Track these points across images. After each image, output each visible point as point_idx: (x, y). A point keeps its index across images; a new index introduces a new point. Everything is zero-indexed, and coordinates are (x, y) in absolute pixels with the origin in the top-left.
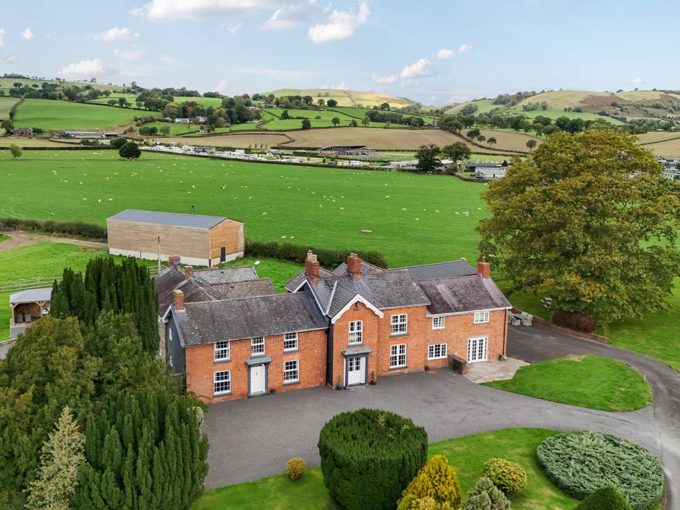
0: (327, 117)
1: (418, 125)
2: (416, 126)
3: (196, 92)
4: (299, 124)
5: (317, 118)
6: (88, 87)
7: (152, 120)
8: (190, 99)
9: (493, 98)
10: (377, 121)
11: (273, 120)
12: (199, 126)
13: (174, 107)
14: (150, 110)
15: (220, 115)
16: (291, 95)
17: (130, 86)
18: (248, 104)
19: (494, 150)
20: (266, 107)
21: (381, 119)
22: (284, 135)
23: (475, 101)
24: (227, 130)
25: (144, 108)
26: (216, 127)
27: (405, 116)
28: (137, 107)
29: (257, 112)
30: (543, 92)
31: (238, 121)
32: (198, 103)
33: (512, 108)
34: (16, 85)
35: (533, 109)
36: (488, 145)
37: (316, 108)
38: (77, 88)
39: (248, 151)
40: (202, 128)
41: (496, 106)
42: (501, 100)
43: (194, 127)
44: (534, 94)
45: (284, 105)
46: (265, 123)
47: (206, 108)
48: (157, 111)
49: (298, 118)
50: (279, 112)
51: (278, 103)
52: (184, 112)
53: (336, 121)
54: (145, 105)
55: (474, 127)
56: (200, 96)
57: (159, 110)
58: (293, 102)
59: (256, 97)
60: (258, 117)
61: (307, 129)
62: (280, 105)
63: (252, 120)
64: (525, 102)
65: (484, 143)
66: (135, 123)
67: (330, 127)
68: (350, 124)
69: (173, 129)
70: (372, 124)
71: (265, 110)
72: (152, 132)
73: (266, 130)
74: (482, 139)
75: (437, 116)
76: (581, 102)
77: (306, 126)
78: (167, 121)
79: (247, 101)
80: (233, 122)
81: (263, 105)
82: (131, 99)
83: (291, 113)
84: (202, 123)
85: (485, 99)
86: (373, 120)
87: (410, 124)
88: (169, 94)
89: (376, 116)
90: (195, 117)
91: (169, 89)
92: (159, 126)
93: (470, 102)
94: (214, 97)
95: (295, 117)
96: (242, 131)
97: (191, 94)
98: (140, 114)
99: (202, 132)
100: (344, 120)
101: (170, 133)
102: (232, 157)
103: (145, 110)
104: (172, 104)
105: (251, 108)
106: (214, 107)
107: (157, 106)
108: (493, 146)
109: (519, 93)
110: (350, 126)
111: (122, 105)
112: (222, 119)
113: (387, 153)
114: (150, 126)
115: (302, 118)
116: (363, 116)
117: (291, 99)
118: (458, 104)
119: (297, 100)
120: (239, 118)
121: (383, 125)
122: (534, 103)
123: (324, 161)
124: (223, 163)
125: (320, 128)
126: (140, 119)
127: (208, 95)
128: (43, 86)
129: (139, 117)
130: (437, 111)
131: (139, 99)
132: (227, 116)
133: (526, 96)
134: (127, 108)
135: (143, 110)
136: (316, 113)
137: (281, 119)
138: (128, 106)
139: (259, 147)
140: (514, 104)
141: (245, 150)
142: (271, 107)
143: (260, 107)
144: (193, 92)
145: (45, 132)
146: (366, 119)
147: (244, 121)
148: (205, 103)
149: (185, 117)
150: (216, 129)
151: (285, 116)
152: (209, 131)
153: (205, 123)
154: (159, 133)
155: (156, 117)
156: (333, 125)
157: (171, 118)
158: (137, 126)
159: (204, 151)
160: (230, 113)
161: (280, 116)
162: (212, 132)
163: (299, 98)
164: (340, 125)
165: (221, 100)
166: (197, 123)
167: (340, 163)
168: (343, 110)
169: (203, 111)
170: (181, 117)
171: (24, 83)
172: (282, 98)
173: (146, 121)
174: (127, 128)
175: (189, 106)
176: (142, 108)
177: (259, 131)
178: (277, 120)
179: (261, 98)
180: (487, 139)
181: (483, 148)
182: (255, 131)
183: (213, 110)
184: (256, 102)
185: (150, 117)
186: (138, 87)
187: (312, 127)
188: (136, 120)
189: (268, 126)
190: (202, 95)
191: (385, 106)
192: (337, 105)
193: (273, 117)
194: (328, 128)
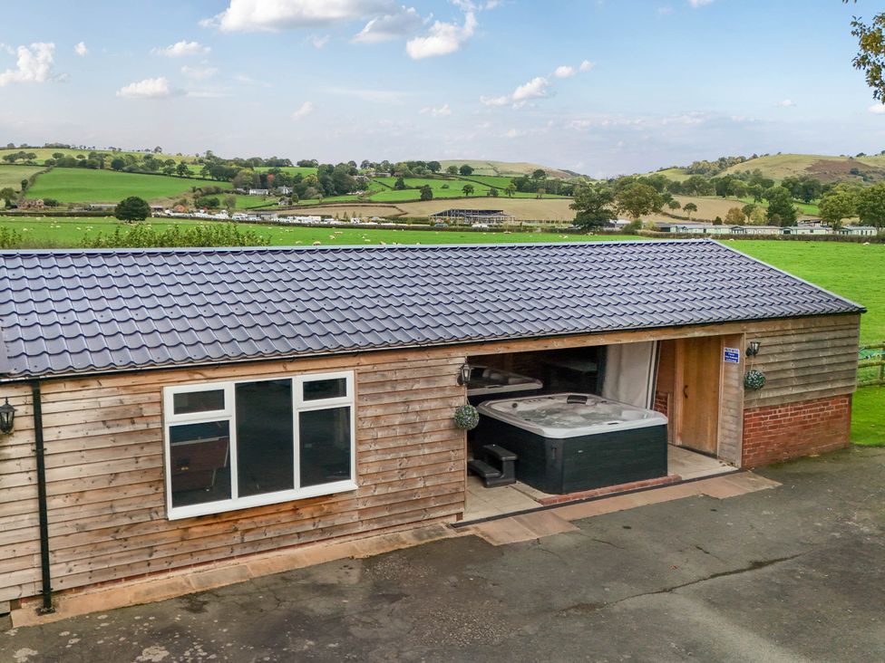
0: (456, 186)
3: (288, 161)
4: (417, 194)
5: (443, 188)
6: (148, 157)
7: (218, 191)
8: (274, 169)
9: (686, 167)
10: (527, 190)
11: (383, 190)
12: (279, 199)
13: (248, 174)
14: (219, 180)
15: (310, 185)
16: (411, 161)
17: (205, 156)
18: (353, 172)
20: (377, 176)
21: (532, 189)
22: (394, 207)
23: (662, 170)
24: (317, 202)
25: (211, 178)
26: (301, 198)
27: (566, 185)
28: (202, 177)
29: (363, 182)
30: (755, 157)
31: (335, 192)
32: (286, 172)
34: (56, 155)
36: (685, 214)
37: (444, 177)
38: (133, 158)
40: (282, 200)
41: (691, 176)
42: (698, 169)
43: (271, 200)
44: (743, 160)
45: (401, 173)
46: (370, 194)
47: (293, 177)
48: (227, 181)
49: (418, 188)
50: (392, 181)
51: (392, 172)
52: (262, 182)
53: (468, 190)
54: (212, 174)
56: (292, 166)
57: (230, 179)
58: (414, 169)
59: (365, 165)
60: (364, 188)
61: (428, 200)
62: (395, 173)
63: (355, 191)
64: (731, 170)
65: (677, 212)
66: (192, 195)
67: (460, 198)
68: (488, 194)
69: (241, 201)
70: (518, 194)
71: (375, 179)
72: (212, 205)
73: (370, 202)
74: (675, 206)
76: (808, 169)
77: (427, 195)
78: (238, 193)
79: (352, 169)
80: (327, 194)
81: (373, 174)
82: (197, 169)
83: (407, 182)
84: (284, 195)
85: (675, 168)
86: (519, 189)
87: (572, 195)
88: (252, 164)
89: (527, 186)
90: (277, 187)
91: (253, 159)
93: (655, 172)
94: (311, 166)
95: (414, 187)
96: (336, 202)
97: (280, 163)
98: (201, 184)
99: (282, 204)
100: (479, 189)
101: (237, 205)
103: (212, 180)
104: (248, 170)
105: (355, 177)
106: (303, 176)
107: (229, 175)
109: (723, 160)
110: (488, 196)
111: (182, 174)
114: (210, 198)
115: (422, 188)
116: (507, 185)
117: (411, 165)
119: (420, 167)
120: (336, 189)
121: (535, 195)
122: (743, 171)
125: (446, 199)
126: (200, 189)
127: (302, 164)
128: (90, 156)
129: (197, 187)
131: (209, 166)
132: (319, 185)
133: (733, 162)
134: (189, 178)
135: (210, 180)
136: (446, 182)
137: (394, 189)
138: (190, 175)
142: (384, 176)
143: (370, 176)
144: (283, 161)
145: (62, 205)
146: (511, 188)
147: (344, 192)
148: (292, 171)
149: (264, 188)
150: (301, 201)
151: (400, 186)
152: (290, 203)
153: (289, 195)
154: (220, 206)
155: (223, 188)
156: (464, 195)
157: (245, 189)
158: (194, 198)
160: (324, 182)
161: (393, 186)
162: (295, 204)
163: (420, 163)
164: (474, 195)
165: (317, 169)
166: (277, 195)
168: (481, 180)
169: (288, 179)
170: (258, 188)
171: (66, 153)
172: (399, 164)
173: (209, 192)
174: (178, 200)
175: (271, 175)
176: (207, 177)
177: (360, 202)
178: (389, 190)
179: (371, 166)
180: (683, 206)
181: (678, 218)
182: (355, 202)
183: (302, 178)
184: (365, 171)
185: (215, 187)
186: (214, 157)
187: (434, 197)
188: (194, 191)
189: (373, 198)
190: (295, 164)
191: (539, 173)
192: (473, 173)
193: (384, 187)
194: (456, 198)
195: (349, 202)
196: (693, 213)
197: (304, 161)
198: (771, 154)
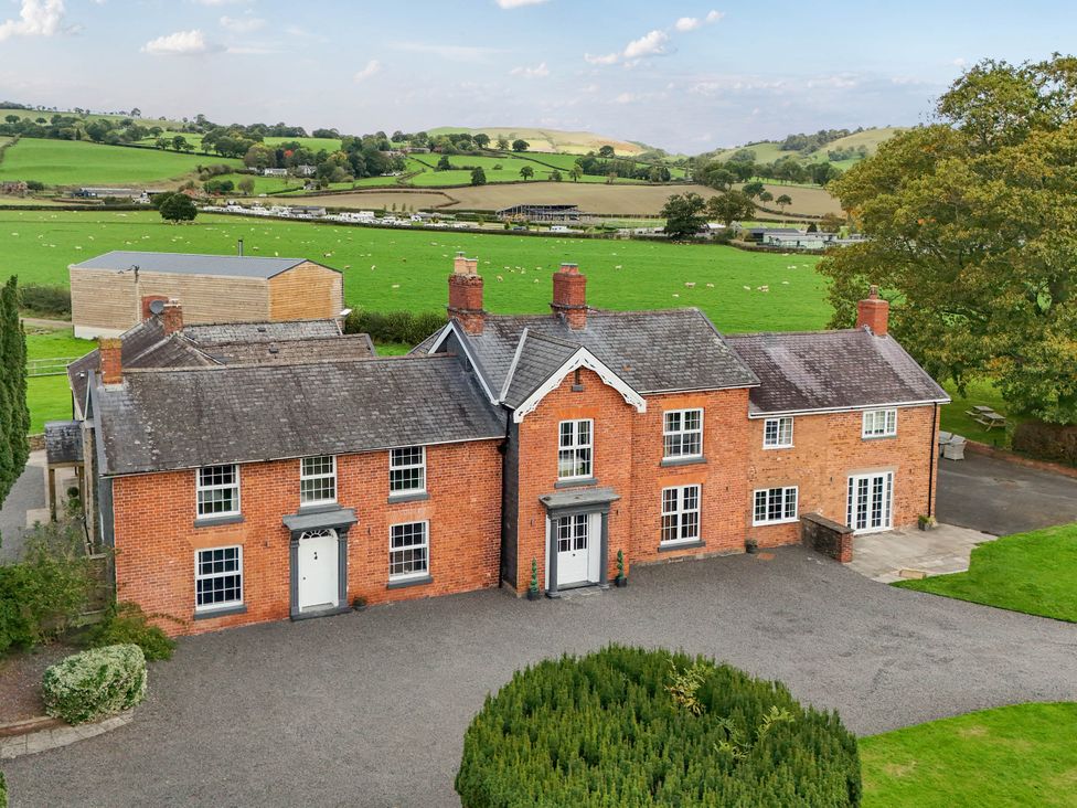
0: (512, 167)
1: (660, 179)
2: (657, 180)
3: (301, 129)
4: (467, 177)
5: (495, 168)
6: (127, 123)
7: (227, 171)
8: (289, 140)
9: (779, 141)
10: (594, 173)
11: (424, 171)
12: (302, 181)
13: (262, 150)
14: (224, 156)
15: (338, 164)
16: (454, 133)
17: (195, 121)
18: (384, 147)
19: (788, 215)
20: (414, 152)
21: (602, 171)
22: (442, 193)
23: (751, 144)
24: (349, 186)
25: (215, 153)
26: (331, 181)
27: (639, 166)
28: (204, 152)
29: (398, 160)
30: (860, 130)
31: (367, 173)
32: (302, 145)
33: (811, 155)
34: (9, 119)
35: (844, 158)
36: (778, 208)
37: (494, 154)
38: (107, 123)
39: (379, 213)
40: (307, 183)
41: (785, 153)
42: (792, 144)
43: (294, 183)
44: (846, 133)
45: (443, 149)
46: (411, 175)
47: (315, 152)
48: (235, 157)
49: (465, 168)
50: (435, 159)
51: (432, 147)
52: (278, 159)
53: (526, 172)
54: (217, 149)
55: (753, 180)
56: (307, 136)
57: (238, 155)
58: (458, 144)
59: (398, 138)
60: (400, 167)
61: (480, 184)
62: (436, 149)
63: (390, 171)
64: (832, 147)
65: (771, 205)
66: (199, 175)
67: (518, 182)
68: (550, 178)
69: (259, 184)
70: (585, 178)
71: (412, 156)
72: (226, 189)
73: (412, 187)
74: (767, 197)
75: (692, 167)
77: (478, 179)
78: (252, 173)
79: (383, 143)
80: (358, 175)
81: (409, 150)
82: (194, 140)
83: (452, 160)
84: (308, 176)
85: (766, 142)
86: (586, 172)
87: (647, 178)
88: (259, 132)
89: (594, 166)
90: (296, 166)
91: (257, 126)
92: (236, 180)
93: (742, 147)
94: (330, 137)
95: (460, 166)
96: (373, 187)
97: (292, 133)
98: (206, 162)
99: (308, 189)
100: (539, 171)
101: (255, 190)
102: (353, 220)
103: (216, 156)
104: (259, 145)
105: (389, 153)
106: (328, 152)
107: (237, 150)
108: (787, 208)
109: (822, 133)
110: (550, 180)
111: (178, 148)
112: (340, 169)
113: (612, 219)
114: (223, 179)
115: (472, 169)
116: (571, 166)
117: (454, 139)
118: (724, 151)
119: (465, 141)
120: (369, 169)
121: (604, 179)
122: (846, 147)
123: (507, 227)
124: (336, 229)
125: (501, 183)
126: (207, 169)
127: (320, 134)
128: (53, 121)
129: (204, 166)
130: (691, 159)
131: (208, 139)
132: (349, 164)
133: (834, 136)
134: (187, 153)
135: (213, 155)
136: (496, 161)
137: (437, 170)
138: (189, 150)
139: (399, 210)
140: (813, 150)
141: (375, 211)
142: (423, 152)
143: (405, 152)
144: (295, 129)
145: (50, 189)
146: (577, 170)
147: (377, 173)
148: (314, 145)
149: (281, 166)
150: (330, 185)
151: (445, 166)
152: (318, 188)
153: (313, 176)
154: (236, 190)
155: (233, 167)
156: (523, 179)
157: (258, 167)
158: (202, 179)
159: (306, 213)
160: (354, 161)
161: (436, 165)
162: (323, 189)
163: (466, 137)
164: (535, 178)
165: (340, 142)
166: (299, 176)
167: (533, 229)
168: (539, 158)
169: (310, 156)
170: (274, 167)
171: (22, 116)
172: (439, 137)
173: (217, 173)
174: (184, 183)
175: (287, 149)
176: (210, 152)
177: (401, 187)
178: (430, 171)
179: (405, 138)
180: (776, 198)
181: (770, 212)
182: (394, 187)
183: (326, 155)
184: (397, 145)
185: (224, 166)
186: (208, 123)
187: (487, 181)
188: (200, 171)
189: (416, 181)
190: (310, 133)
191: (607, 150)
192: (528, 149)
193: (425, 167)
194: (513, 183)
195: (389, 187)
196: (787, 206)
197: (321, 130)
198: (879, 128)
